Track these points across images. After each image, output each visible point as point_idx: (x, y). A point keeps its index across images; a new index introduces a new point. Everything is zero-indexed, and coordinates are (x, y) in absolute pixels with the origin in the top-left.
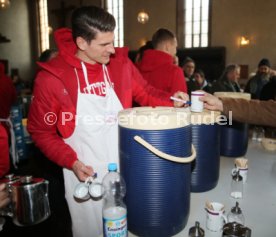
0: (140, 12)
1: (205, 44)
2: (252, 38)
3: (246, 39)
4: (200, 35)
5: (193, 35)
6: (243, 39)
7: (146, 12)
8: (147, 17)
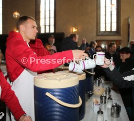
0: (14, 11)
1: (52, 31)
2: (79, 28)
3: (76, 28)
4: (50, 26)
5: (45, 26)
6: (74, 28)
7: (18, 12)
8: (19, 15)
